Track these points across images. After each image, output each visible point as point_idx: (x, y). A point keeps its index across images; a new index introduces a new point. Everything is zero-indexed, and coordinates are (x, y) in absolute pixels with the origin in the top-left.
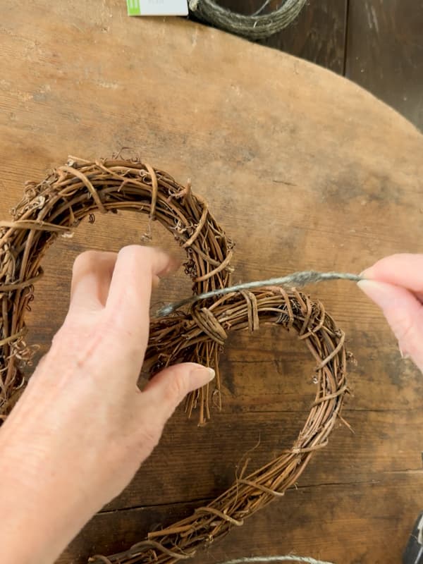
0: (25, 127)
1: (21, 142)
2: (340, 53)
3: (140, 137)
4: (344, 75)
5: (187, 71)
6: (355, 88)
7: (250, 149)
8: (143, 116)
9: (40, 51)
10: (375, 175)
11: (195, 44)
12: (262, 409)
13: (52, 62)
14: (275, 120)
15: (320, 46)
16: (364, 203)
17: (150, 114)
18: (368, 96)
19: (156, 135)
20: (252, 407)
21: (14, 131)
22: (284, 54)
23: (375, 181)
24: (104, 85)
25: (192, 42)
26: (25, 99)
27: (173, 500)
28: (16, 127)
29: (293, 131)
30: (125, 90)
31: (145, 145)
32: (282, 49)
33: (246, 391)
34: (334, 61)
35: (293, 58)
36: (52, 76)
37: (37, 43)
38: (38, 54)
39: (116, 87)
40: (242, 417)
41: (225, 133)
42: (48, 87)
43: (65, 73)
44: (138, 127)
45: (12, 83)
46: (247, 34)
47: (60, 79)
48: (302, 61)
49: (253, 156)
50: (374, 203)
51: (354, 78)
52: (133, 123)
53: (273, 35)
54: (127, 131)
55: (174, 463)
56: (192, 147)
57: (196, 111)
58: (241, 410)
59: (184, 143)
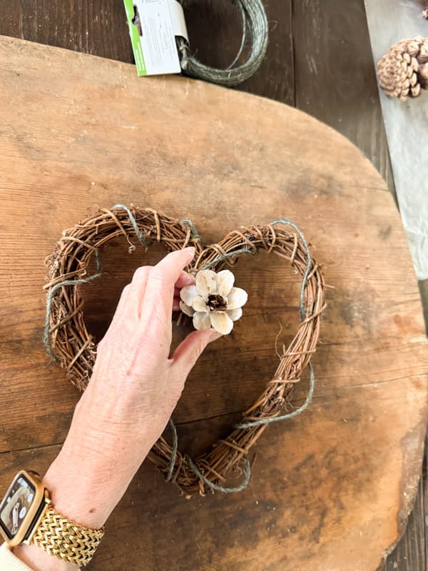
0: (70, 162)
1: (69, 173)
2: (291, 91)
3: (154, 162)
4: (295, 106)
5: (183, 112)
6: (304, 115)
7: (232, 165)
8: (154, 147)
9: (78, 107)
10: (322, 176)
11: (187, 93)
12: (256, 349)
13: (87, 114)
14: (249, 143)
15: (276, 87)
16: (316, 196)
17: (159, 145)
18: (314, 121)
19: (165, 159)
20: (248, 348)
21: (63, 165)
22: (251, 96)
23: (322, 180)
24: (125, 127)
25: (185, 92)
26: (70, 141)
27: (197, 418)
28: (66, 162)
29: (262, 150)
30: (140, 130)
31: (157, 167)
32: (250, 91)
33: (243, 337)
34: (287, 98)
35: (258, 98)
36: (88, 124)
37: (75, 101)
38: (76, 109)
39: (133, 127)
40: (241, 356)
41: (213, 154)
42: (86, 132)
43: (97, 121)
44: (151, 155)
45: (59, 131)
46: (224, 83)
47: (94, 125)
48: (265, 100)
49: (235, 169)
50: (324, 196)
51: (303, 108)
52: (148, 153)
53: (243, 83)
54: (144, 158)
55: (195, 392)
56: (191, 166)
57: (192, 140)
58: (240, 351)
59: (185, 164)
